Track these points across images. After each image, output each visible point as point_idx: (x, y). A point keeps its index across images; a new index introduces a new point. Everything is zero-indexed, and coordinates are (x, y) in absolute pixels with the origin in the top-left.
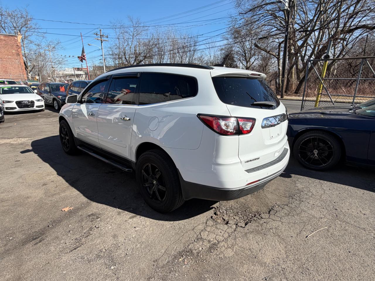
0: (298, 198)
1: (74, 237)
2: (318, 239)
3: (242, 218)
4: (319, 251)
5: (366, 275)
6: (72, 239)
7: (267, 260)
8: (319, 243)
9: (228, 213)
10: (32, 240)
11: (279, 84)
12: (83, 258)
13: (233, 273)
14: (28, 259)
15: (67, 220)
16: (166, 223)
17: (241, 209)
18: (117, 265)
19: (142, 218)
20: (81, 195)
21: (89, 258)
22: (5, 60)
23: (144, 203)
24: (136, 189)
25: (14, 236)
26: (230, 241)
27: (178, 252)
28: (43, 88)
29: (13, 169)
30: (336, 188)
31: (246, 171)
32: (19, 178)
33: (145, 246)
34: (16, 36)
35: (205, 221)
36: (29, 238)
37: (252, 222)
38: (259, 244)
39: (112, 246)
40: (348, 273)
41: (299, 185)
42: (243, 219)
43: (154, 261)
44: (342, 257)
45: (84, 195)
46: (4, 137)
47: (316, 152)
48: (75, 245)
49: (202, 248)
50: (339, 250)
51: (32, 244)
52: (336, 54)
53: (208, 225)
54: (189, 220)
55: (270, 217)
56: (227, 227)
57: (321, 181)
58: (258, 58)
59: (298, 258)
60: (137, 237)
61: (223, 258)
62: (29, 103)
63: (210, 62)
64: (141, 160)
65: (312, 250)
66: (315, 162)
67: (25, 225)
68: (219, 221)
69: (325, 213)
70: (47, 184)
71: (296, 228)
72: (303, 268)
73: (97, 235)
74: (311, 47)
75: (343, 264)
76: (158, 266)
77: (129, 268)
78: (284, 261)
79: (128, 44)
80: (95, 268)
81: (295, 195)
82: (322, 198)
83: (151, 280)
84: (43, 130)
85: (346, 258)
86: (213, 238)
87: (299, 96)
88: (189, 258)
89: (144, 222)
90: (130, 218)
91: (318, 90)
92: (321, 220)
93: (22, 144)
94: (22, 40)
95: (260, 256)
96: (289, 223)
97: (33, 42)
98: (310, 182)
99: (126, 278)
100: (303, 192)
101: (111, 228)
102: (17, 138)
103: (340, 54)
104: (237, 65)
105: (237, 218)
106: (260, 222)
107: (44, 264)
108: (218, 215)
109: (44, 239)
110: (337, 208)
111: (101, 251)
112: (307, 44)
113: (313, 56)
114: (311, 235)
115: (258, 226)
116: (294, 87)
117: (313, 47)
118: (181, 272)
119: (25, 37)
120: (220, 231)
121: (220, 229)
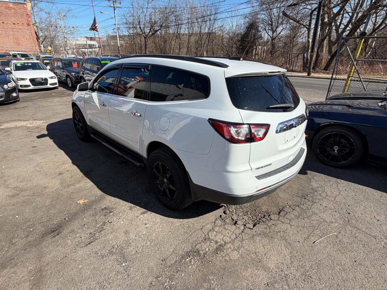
0: (311, 199)
1: (88, 232)
2: (326, 245)
3: (251, 218)
4: (324, 258)
5: (369, 287)
6: (87, 233)
7: (271, 265)
8: (325, 250)
9: (237, 212)
10: (51, 233)
11: (307, 59)
12: (96, 253)
13: (236, 276)
14: (47, 251)
15: (82, 213)
16: (176, 220)
17: (251, 208)
18: (128, 262)
19: (153, 214)
20: (95, 186)
21: (103, 253)
22: (16, 30)
23: (155, 198)
24: (148, 183)
25: (34, 228)
26: (237, 243)
27: (186, 252)
28: (56, 63)
29: (31, 156)
30: (352, 188)
31: (256, 177)
32: (36, 166)
33: (155, 244)
34: (25, 3)
35: (214, 221)
36: (48, 230)
37: (260, 223)
38: (264, 248)
39: (124, 242)
40: (351, 284)
41: (314, 183)
42: (252, 220)
43: (162, 261)
44: (346, 267)
45: (98, 187)
46: (21, 119)
47: (336, 148)
48: (89, 240)
49: (209, 249)
50: (345, 259)
51: (51, 237)
52: (377, 23)
53: (216, 225)
54: (198, 218)
55: (280, 218)
56: (235, 228)
57: (339, 180)
58: (286, 27)
59: (302, 264)
60: (148, 234)
61: (228, 260)
62: (43, 80)
63: (232, 32)
64: (152, 158)
65: (318, 257)
66: (335, 159)
67: (43, 217)
68: (228, 221)
69: (336, 217)
70: (63, 174)
71: (305, 233)
72: (306, 275)
73: (110, 230)
74: (349, 14)
75: (347, 274)
76: (166, 265)
77: (139, 266)
78: (288, 267)
79: (143, 12)
80: (108, 264)
81: (308, 195)
82: (336, 200)
83: (159, 278)
84: (58, 112)
85: (351, 268)
86: (221, 239)
87: (328, 73)
88: (196, 258)
89: (154, 219)
90: (141, 214)
91: (350, 66)
92: (331, 225)
93: (38, 128)
94: (32, 7)
95: (265, 260)
96: (298, 227)
97: (43, 10)
98: (326, 180)
99: (136, 276)
100: (317, 192)
101: (122, 224)
102: (32, 120)
103: (382, 22)
104: (262, 35)
105: (246, 218)
106: (268, 224)
107: (62, 257)
108: (227, 214)
109: (61, 232)
110: (350, 212)
111: (113, 247)
112: (344, 12)
113: (350, 26)
114: (319, 240)
115: (266, 228)
116: (324, 63)
117: (350, 14)
118: (187, 272)
119: (34, 4)
120: (228, 231)
121: (228, 229)
